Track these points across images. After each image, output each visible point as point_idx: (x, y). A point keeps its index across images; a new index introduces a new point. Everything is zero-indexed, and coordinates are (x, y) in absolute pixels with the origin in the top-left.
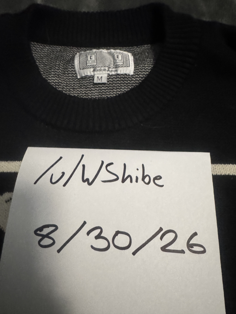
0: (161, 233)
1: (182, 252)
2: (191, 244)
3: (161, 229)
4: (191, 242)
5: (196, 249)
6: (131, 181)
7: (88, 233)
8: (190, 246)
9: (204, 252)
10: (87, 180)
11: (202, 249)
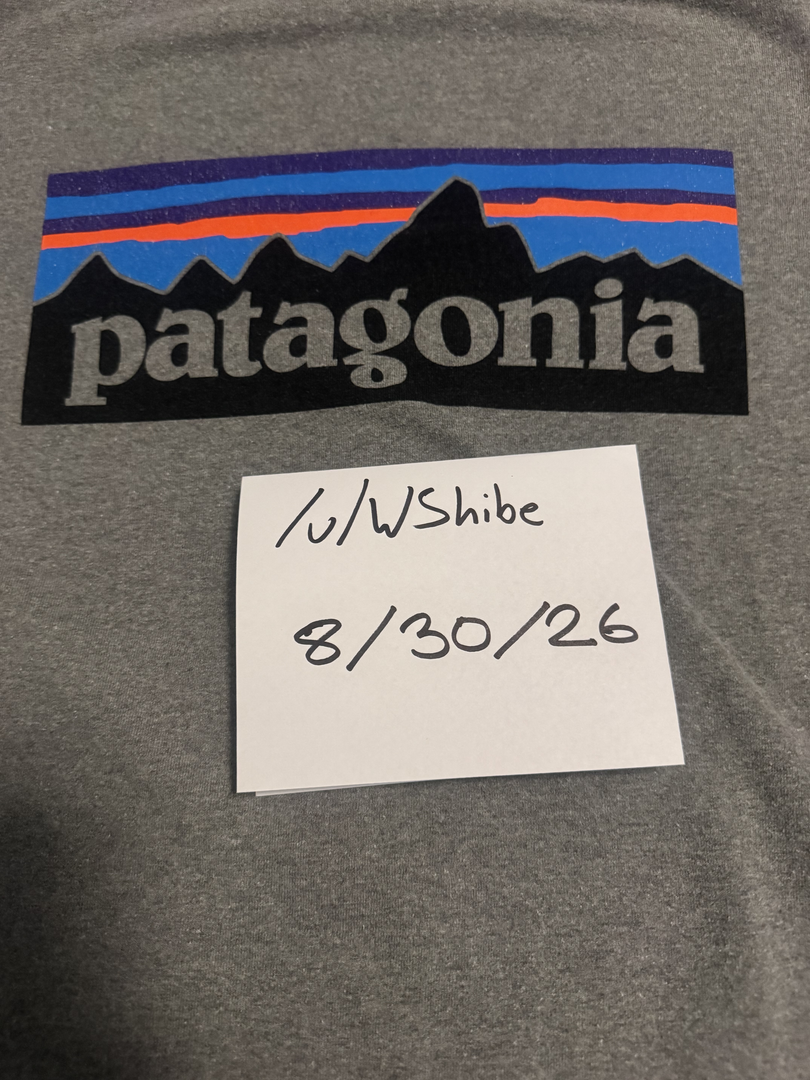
0: (546, 612)
1: (593, 642)
2: (609, 626)
3: (546, 605)
4: (608, 623)
5: (617, 634)
6: (476, 521)
7: (403, 628)
8: (605, 631)
9: (635, 637)
10: (385, 527)
11: (630, 634)
